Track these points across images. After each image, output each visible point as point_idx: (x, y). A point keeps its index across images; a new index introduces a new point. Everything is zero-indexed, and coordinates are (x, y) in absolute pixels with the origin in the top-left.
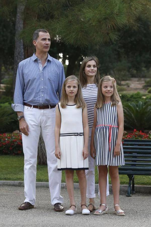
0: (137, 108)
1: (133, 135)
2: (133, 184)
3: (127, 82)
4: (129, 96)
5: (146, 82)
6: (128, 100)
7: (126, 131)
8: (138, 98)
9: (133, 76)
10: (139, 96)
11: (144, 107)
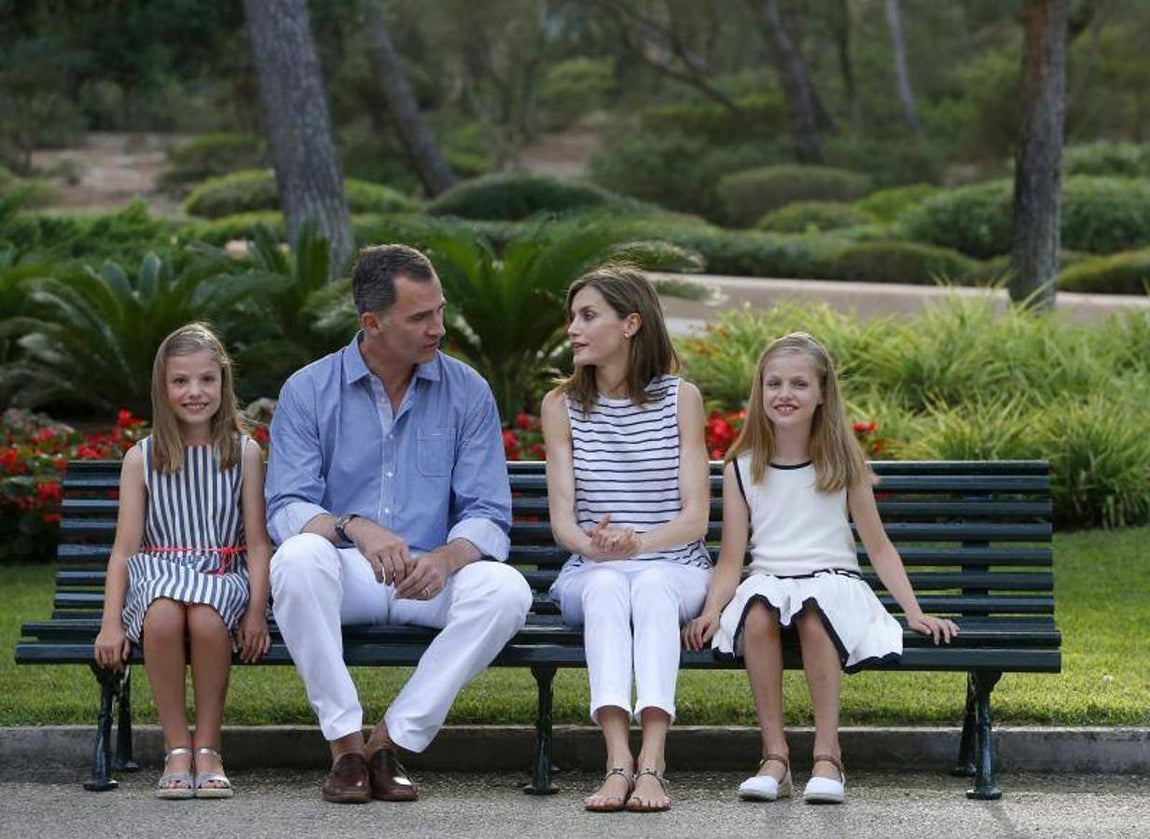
0: (136, 294)
1: (115, 441)
2: (126, 719)
3: (67, 155)
4: (86, 228)
5: (171, 155)
6: (78, 251)
7: (72, 426)
8: (136, 235)
9: (100, 122)
10: (141, 227)
11: (173, 285)
